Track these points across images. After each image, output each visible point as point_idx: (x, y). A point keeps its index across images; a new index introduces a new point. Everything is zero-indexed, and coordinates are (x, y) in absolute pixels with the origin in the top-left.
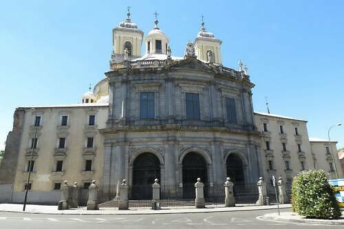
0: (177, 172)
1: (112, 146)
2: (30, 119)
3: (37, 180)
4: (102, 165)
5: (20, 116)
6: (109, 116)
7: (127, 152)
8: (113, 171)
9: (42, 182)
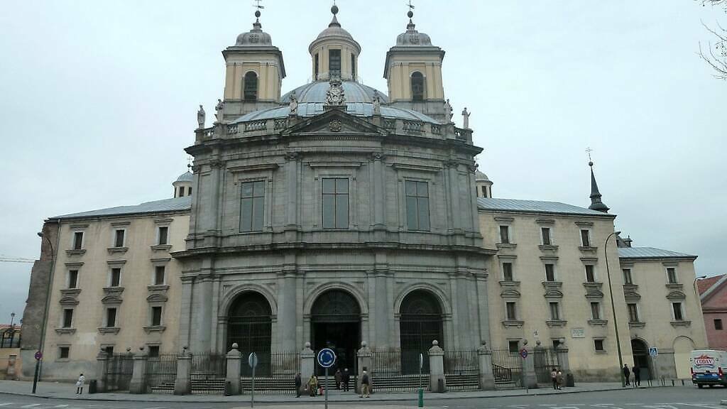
0: (299, 329)
1: (193, 284)
2: (66, 238)
3: (79, 343)
4: (179, 316)
5: (52, 233)
6: (191, 228)
7: (216, 293)
8: (193, 327)
9: (85, 346)
